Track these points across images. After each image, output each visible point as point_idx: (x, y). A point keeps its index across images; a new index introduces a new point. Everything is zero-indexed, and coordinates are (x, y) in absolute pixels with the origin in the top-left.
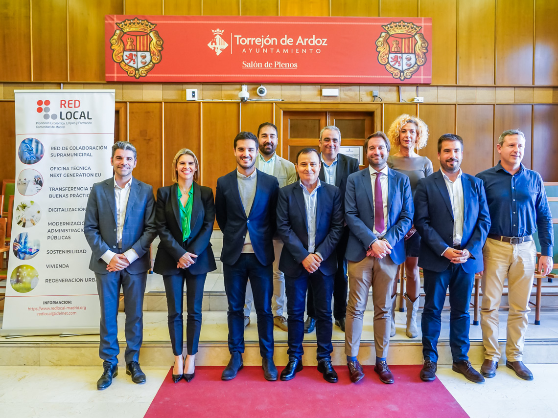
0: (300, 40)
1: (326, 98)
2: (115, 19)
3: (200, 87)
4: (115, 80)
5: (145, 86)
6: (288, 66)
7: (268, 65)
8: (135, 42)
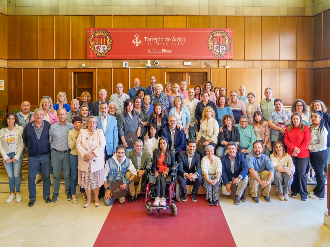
0: (173, 39)
1: (185, 66)
2: (91, 30)
3: (129, 61)
4: (91, 58)
5: (104, 61)
6: (168, 51)
7: (159, 51)
8: (100, 40)
